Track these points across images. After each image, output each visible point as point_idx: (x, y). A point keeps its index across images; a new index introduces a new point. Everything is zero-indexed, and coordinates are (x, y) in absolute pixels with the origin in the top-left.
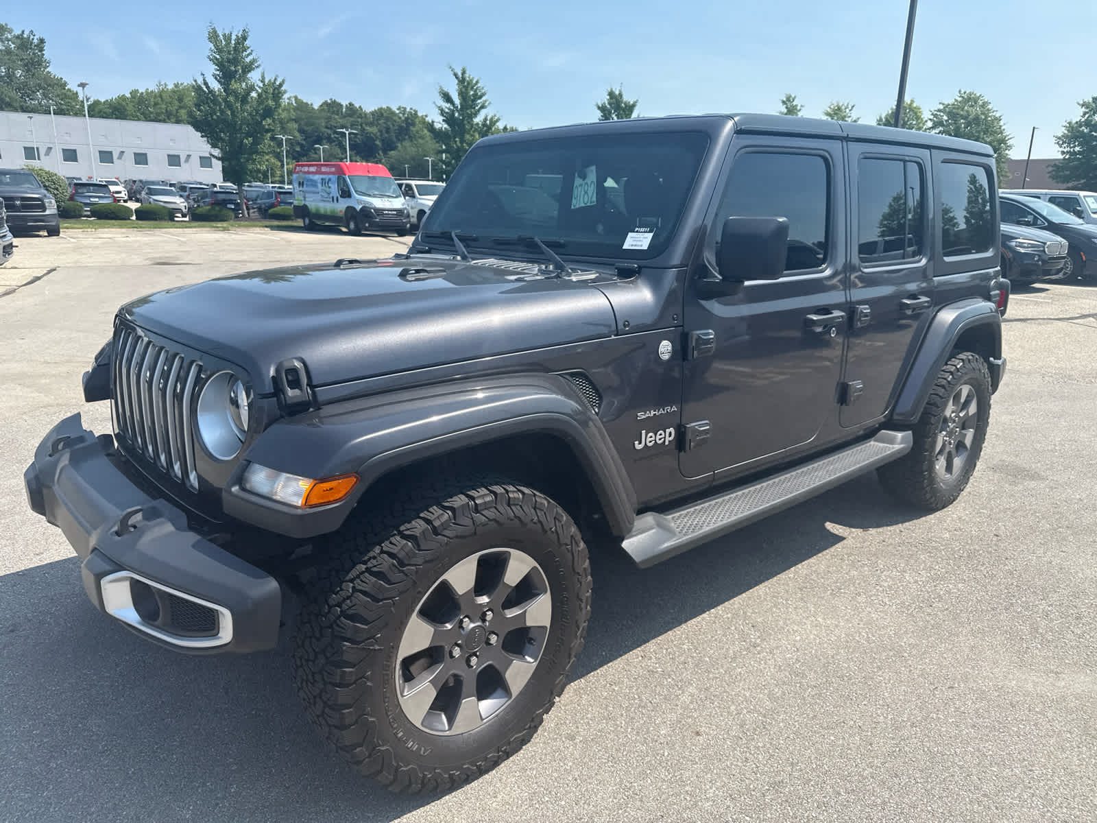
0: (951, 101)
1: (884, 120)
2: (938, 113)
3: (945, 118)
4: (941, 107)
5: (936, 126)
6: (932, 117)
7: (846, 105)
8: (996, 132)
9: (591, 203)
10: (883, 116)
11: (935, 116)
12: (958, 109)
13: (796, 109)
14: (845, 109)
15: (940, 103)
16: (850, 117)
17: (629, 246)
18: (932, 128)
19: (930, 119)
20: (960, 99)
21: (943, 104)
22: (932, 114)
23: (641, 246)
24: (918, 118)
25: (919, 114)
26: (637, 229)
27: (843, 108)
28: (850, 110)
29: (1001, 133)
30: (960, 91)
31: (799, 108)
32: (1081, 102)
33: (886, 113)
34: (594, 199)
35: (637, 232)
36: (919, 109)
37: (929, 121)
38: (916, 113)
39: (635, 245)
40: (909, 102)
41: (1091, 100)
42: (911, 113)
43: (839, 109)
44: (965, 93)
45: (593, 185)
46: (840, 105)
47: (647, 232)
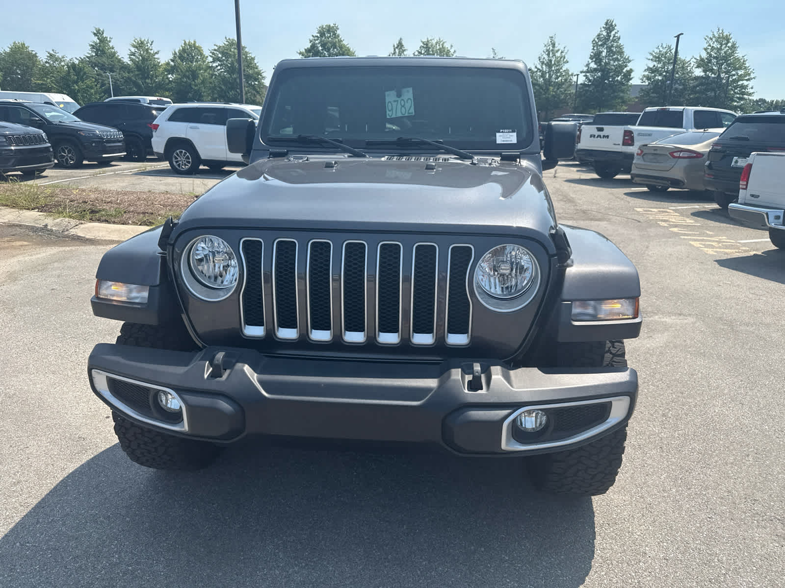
0: (222, 45)
1: (178, 54)
2: (215, 52)
3: (220, 56)
4: (216, 48)
5: (215, 61)
6: (211, 54)
7: (146, 40)
8: (254, 68)
9: (409, 113)
10: (177, 51)
11: (213, 53)
12: (227, 50)
13: (107, 40)
14: (147, 43)
15: (215, 45)
16: (152, 49)
17: (501, 141)
18: (213, 62)
19: (210, 56)
20: (227, 43)
21: (217, 46)
22: (211, 52)
23: (511, 141)
24: (201, 54)
25: (201, 51)
26: (501, 131)
27: (145, 42)
28: (151, 45)
29: (257, 68)
30: (226, 38)
31: (108, 39)
32: (299, 52)
33: (179, 49)
34: (412, 110)
35: (502, 132)
36: (201, 48)
37: (209, 57)
38: (199, 51)
39: (506, 141)
40: (193, 43)
41: (304, 51)
42: (196, 50)
43: (142, 43)
44: (229, 39)
45: (409, 101)
46: (143, 40)
47: (510, 132)
